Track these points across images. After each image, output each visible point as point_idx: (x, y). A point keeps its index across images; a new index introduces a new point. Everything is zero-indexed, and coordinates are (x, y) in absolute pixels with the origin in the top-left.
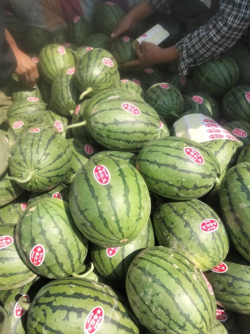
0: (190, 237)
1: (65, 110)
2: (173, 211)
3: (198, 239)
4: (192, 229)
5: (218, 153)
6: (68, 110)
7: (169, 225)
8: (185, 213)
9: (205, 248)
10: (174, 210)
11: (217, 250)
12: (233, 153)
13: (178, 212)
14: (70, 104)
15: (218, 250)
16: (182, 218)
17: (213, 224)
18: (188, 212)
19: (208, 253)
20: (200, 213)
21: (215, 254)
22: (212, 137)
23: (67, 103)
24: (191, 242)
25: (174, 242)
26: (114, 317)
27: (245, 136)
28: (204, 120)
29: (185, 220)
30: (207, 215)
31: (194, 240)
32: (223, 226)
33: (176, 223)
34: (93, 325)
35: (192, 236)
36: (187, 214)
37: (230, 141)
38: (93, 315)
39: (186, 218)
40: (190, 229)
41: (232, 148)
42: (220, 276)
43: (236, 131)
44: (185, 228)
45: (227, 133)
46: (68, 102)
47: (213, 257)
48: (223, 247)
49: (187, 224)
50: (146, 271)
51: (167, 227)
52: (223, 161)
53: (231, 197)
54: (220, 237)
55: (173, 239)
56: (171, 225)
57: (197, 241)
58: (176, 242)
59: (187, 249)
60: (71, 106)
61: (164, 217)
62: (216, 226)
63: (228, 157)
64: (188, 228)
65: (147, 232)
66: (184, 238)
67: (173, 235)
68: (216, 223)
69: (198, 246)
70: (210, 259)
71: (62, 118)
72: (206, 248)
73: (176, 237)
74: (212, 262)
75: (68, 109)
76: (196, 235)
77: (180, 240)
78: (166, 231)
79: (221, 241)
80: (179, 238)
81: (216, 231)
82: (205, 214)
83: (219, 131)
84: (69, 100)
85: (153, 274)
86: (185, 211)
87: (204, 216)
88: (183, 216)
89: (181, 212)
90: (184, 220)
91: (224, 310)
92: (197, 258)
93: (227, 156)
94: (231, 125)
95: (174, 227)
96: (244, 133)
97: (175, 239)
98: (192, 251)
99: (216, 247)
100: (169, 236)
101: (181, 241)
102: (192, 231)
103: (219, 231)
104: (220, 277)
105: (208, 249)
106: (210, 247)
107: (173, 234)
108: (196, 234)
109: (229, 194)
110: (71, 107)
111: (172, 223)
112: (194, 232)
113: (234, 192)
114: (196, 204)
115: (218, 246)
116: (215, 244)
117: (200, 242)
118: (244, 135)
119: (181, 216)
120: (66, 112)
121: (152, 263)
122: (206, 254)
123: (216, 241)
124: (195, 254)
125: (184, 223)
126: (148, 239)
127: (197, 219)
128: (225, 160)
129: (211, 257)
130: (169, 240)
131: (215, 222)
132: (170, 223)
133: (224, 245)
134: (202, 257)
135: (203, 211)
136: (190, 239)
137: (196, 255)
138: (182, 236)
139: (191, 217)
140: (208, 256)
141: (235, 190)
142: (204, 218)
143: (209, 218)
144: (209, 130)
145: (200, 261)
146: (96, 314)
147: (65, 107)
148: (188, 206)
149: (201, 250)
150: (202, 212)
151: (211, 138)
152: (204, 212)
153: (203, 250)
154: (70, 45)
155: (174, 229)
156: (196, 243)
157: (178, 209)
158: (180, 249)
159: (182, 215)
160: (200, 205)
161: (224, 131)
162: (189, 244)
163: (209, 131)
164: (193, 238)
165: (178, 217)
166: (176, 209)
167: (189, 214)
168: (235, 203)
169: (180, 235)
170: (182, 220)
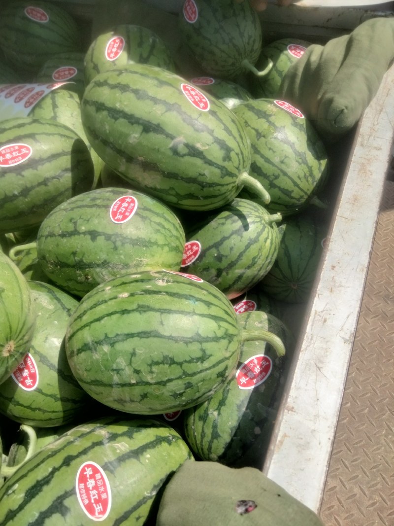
0: (112, 246)
2: (60, 238)
3: (125, 238)
4: (106, 234)
5: (57, 118)
7: (74, 260)
8: (75, 223)
9: (146, 241)
10: (60, 235)
11: (162, 230)
12: (77, 103)
13: (67, 232)
15: (165, 228)
17: (128, 202)
18: (80, 218)
19: (156, 243)
20: (96, 205)
21: (165, 236)
22: (28, 104)
24: (121, 251)
25: (102, 276)
26: (118, 451)
27: (75, 72)
29: (86, 232)
30: (108, 200)
31: (123, 244)
32: (142, 194)
33: (78, 248)
34: (97, 498)
35: (114, 243)
36: (79, 222)
38: (83, 487)
40: (103, 237)
41: (69, 97)
42: (200, 261)
44: (95, 243)
47: (167, 243)
48: (166, 219)
49: (93, 235)
50: (91, 344)
51: (73, 266)
52: (73, 124)
53: (111, 143)
54: (150, 210)
55: (97, 273)
56: (76, 258)
57: (127, 243)
58: (104, 273)
59: (126, 265)
61: (57, 258)
62: (133, 201)
63: (75, 113)
64: (99, 238)
65: (55, 301)
66: (108, 255)
67: (92, 268)
68: (130, 198)
69: (136, 247)
70: (166, 249)
72: (147, 240)
73: (98, 266)
74: (172, 251)
76: (118, 237)
77: (105, 264)
78: (78, 272)
79: (157, 214)
80: (103, 263)
81: (139, 208)
82: (104, 200)
85: (102, 337)
86: (73, 221)
87: (105, 203)
88: (78, 229)
89: (71, 227)
90: (84, 233)
91: (245, 298)
92: (149, 263)
93: (72, 114)
94: (45, 74)
95: (81, 257)
96: (70, 69)
97: (98, 270)
98: (135, 262)
99: (158, 228)
100: (88, 275)
101: (108, 263)
102: (108, 237)
103: (142, 204)
104: (202, 263)
105: (150, 238)
106: (151, 234)
107: (90, 265)
108: (117, 235)
109: (107, 141)
111: (74, 254)
112: (113, 235)
113: (108, 132)
114: (81, 200)
115: (159, 224)
116: (152, 223)
117: (131, 239)
118: (72, 72)
119: (75, 232)
121: (87, 326)
122: (155, 247)
123: (151, 219)
124: (141, 261)
125: (88, 237)
126: (66, 308)
127: (99, 215)
129: (165, 245)
130: (94, 279)
131: (127, 198)
132: (72, 256)
133: (165, 215)
134: (153, 256)
135: (97, 199)
136: (116, 248)
137: (145, 260)
138: (103, 256)
139: (88, 220)
140: (160, 249)
141: (107, 127)
142: (107, 207)
143: (115, 200)
144: (16, 99)
145: (157, 263)
146: (88, 480)
148: (72, 212)
149: (144, 249)
150: (98, 202)
151: (28, 107)
152: (100, 199)
153: (146, 246)
155: (84, 259)
156: (128, 247)
157: (62, 228)
158: (118, 274)
159: (76, 230)
162: (122, 257)
163: (18, 100)
164: (119, 244)
165: (73, 237)
166: (61, 232)
167: (82, 219)
168: (123, 146)
169: (98, 257)
170: (82, 235)
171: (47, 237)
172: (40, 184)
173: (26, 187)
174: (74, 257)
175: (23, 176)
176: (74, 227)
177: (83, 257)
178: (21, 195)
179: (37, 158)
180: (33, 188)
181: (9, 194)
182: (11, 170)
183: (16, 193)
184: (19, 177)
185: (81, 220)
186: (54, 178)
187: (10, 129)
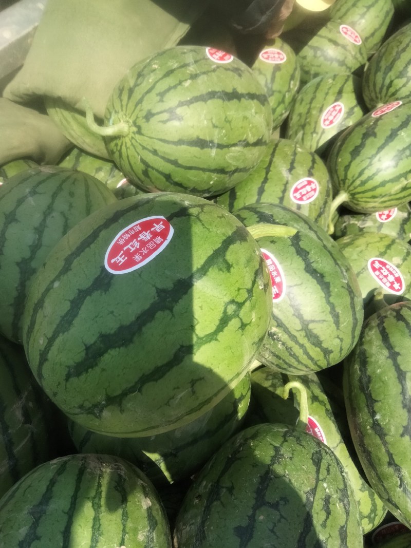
1: (373, 95)
6: (377, 98)
14: (392, 90)
16: (256, 508)
23: (387, 81)
39: (262, 517)
46: (392, 82)
60: (389, 94)
71: (355, 106)
75: (379, 96)
84: (398, 77)
110: (387, 98)
120: (372, 100)
147: (378, 89)
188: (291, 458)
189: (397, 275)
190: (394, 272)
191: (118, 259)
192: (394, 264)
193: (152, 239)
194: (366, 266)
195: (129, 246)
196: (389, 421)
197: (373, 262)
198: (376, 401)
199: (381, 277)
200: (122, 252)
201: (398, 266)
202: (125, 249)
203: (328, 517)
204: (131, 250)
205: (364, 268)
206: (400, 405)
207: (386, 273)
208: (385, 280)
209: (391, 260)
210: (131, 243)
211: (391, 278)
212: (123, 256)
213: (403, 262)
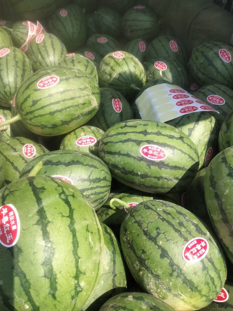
0: (171, 272)
1: (4, 101)
2: (142, 233)
3: (182, 273)
4: (172, 261)
5: (193, 131)
6: (7, 101)
7: (140, 255)
8: (159, 234)
9: (194, 286)
10: (144, 231)
11: (211, 285)
12: (212, 127)
13: (150, 234)
14: (8, 94)
15: (214, 284)
16: (156, 243)
17: (201, 246)
18: (164, 233)
19: (200, 292)
20: (180, 231)
21: (210, 290)
22: (183, 111)
23: (3, 93)
24: (173, 280)
25: (149, 280)
27: (223, 103)
28: (170, 91)
29: (161, 246)
30: (190, 233)
31: (178, 276)
32: (215, 243)
33: (148, 251)
35: (173, 271)
36: (162, 236)
37: (205, 113)
39: (161, 243)
40: (169, 261)
41: (209, 121)
43: (211, 98)
44: (161, 259)
45: (201, 103)
46: (5, 91)
47: (207, 295)
48: (219, 277)
49: (164, 254)
51: (138, 257)
52: (200, 140)
53: (221, 201)
54: (212, 263)
55: (147, 276)
56: (142, 255)
57: (181, 278)
58: (152, 280)
59: (170, 290)
60: (9, 96)
61: (132, 241)
62: (205, 248)
63: (206, 134)
64: (166, 258)
65: (112, 263)
66: (163, 274)
67: (147, 270)
68: (205, 243)
69: (184, 285)
70: (204, 299)
71: (4, 111)
72: (196, 286)
73: (152, 273)
74: (207, 301)
75: (7, 99)
76: (178, 269)
77: (157, 277)
78: (137, 263)
79: (216, 269)
80: (156, 275)
81: (206, 257)
82: (187, 231)
83: (191, 102)
84: (5, 88)
86: (158, 230)
87: (186, 235)
88: (157, 240)
89: (154, 234)
90: (159, 247)
92: (185, 300)
93: (204, 133)
94: (204, 92)
95: (146, 258)
96: (221, 100)
97: (150, 275)
98: (176, 293)
99: (210, 281)
100: (141, 271)
101: (159, 278)
102: (172, 264)
103: (210, 255)
105: (198, 286)
106: (202, 283)
107: (147, 268)
108: (178, 267)
109: (219, 197)
110: (10, 97)
111: (144, 252)
112: (177, 265)
113: (225, 194)
114: (173, 216)
115: (212, 279)
116: (208, 276)
117: (185, 278)
118: (221, 102)
119: (154, 240)
120: (6, 103)
122: (197, 293)
123: (209, 272)
124: (180, 295)
125: (160, 252)
126: (115, 273)
127: (177, 242)
128: (203, 137)
129: (205, 296)
130: (143, 276)
131: (203, 241)
132: (141, 251)
133: (221, 273)
134: (191, 298)
135: (183, 226)
136: (171, 275)
137: (183, 296)
138: (160, 272)
139: (168, 240)
140: (200, 296)
141: (227, 191)
142: (186, 240)
143: (194, 237)
144: (178, 102)
145: (190, 303)
147: (4, 98)
148: (161, 221)
149: (189, 290)
150: (183, 230)
152: (185, 227)
153: (192, 290)
154: (5, 22)
155: (147, 261)
156: (180, 281)
157: (148, 228)
158: (160, 289)
159: (155, 239)
160: (178, 215)
161: (196, 101)
162: (171, 283)
163: (179, 104)
164: (175, 274)
165: (150, 241)
166: (146, 229)
167: (165, 235)
168: (228, 211)
169: (156, 270)
170: (157, 247)
171: (136, 222)
172: (155, 177)
173: (147, 174)
174: (142, 254)
175: (150, 168)
176: (156, 236)
177: (147, 259)
178: (141, 176)
179: (166, 163)
180: (150, 177)
181: (135, 171)
182: (146, 160)
183: (139, 173)
184: (148, 167)
185: (163, 235)
186: (166, 179)
187: (164, 135)
188: (142, 217)
189: (88, 138)
190: (87, 138)
191: (9, 238)
192: (83, 136)
193: (9, 217)
194: (78, 146)
195: (5, 230)
196: (142, 170)
197: (78, 143)
198: (133, 170)
199: (85, 143)
200: (6, 235)
201: (85, 135)
202: (5, 232)
203: (171, 215)
204: (8, 230)
205: (78, 148)
206: (139, 162)
207: (85, 141)
208: (88, 143)
209: (81, 136)
210: (4, 228)
211: (88, 140)
212: (9, 235)
213: (85, 132)
